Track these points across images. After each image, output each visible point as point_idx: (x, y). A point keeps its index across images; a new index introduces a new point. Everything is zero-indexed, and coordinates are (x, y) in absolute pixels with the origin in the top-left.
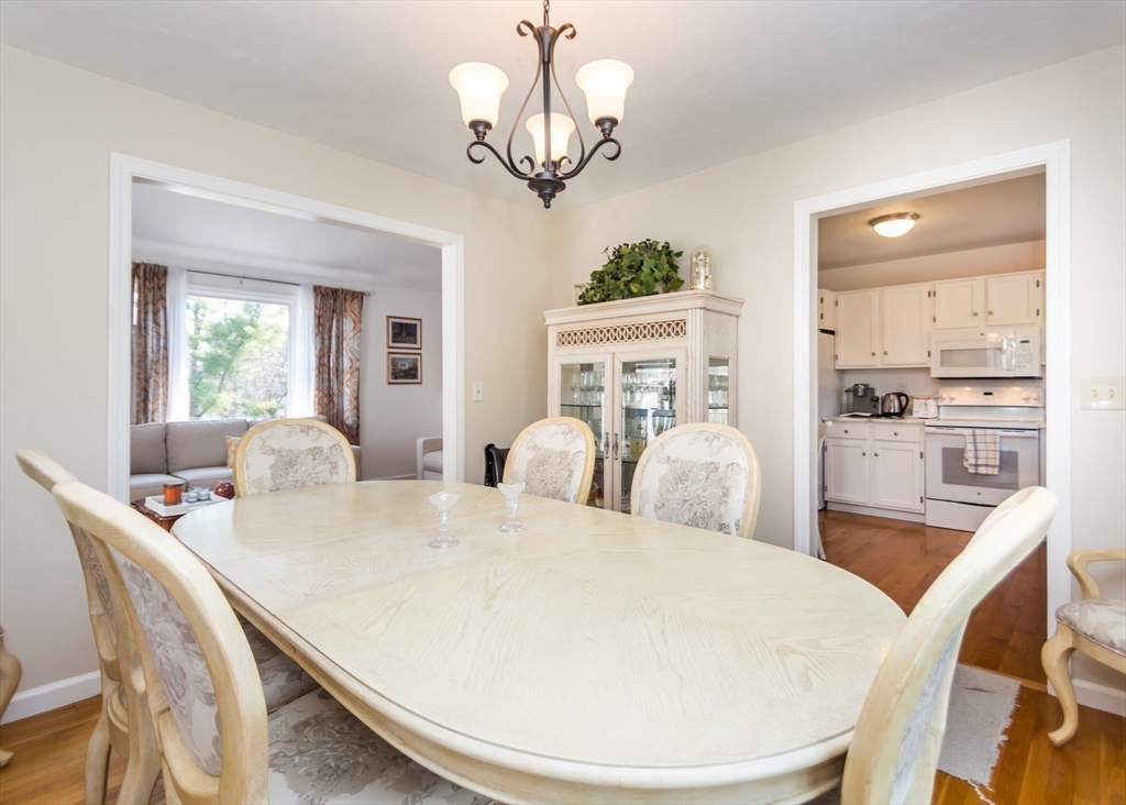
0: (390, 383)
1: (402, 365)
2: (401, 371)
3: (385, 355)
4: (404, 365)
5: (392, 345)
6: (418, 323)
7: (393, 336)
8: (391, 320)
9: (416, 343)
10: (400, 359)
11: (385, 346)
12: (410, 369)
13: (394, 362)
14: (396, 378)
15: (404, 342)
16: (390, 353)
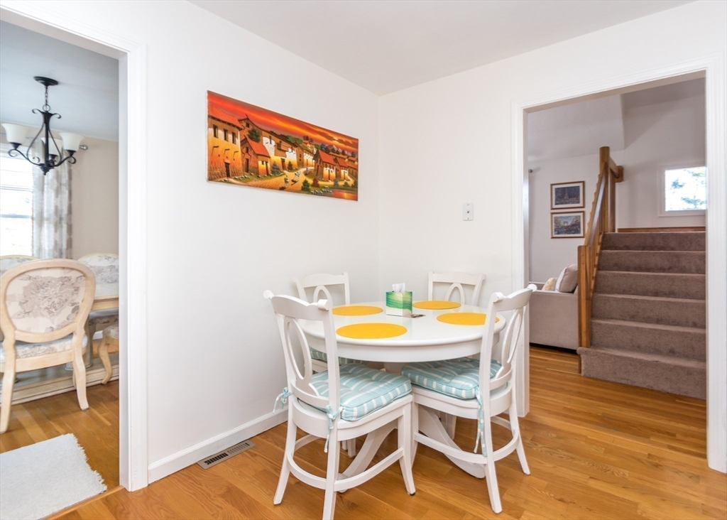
0: (553, 238)
1: (565, 222)
2: (563, 227)
3: (550, 215)
4: (567, 222)
5: (554, 206)
6: (581, 185)
7: (556, 200)
8: (554, 187)
9: (578, 202)
10: (561, 217)
11: (550, 208)
12: (573, 225)
13: (557, 221)
14: (558, 233)
15: (566, 203)
16: (552, 213)
